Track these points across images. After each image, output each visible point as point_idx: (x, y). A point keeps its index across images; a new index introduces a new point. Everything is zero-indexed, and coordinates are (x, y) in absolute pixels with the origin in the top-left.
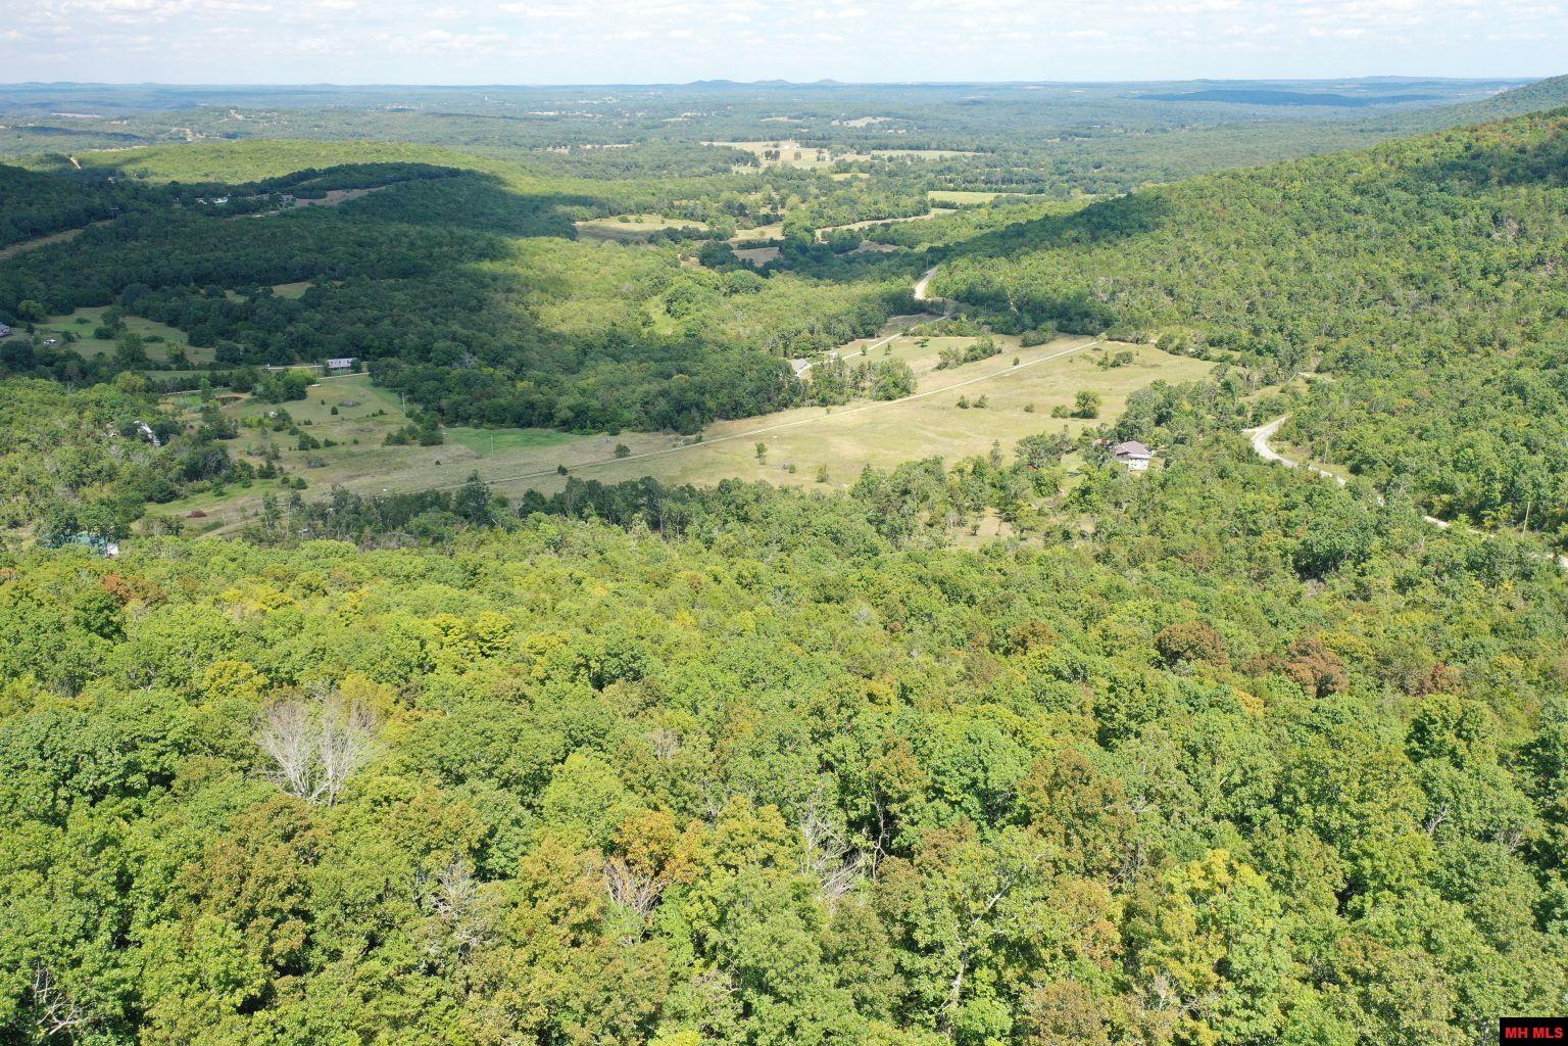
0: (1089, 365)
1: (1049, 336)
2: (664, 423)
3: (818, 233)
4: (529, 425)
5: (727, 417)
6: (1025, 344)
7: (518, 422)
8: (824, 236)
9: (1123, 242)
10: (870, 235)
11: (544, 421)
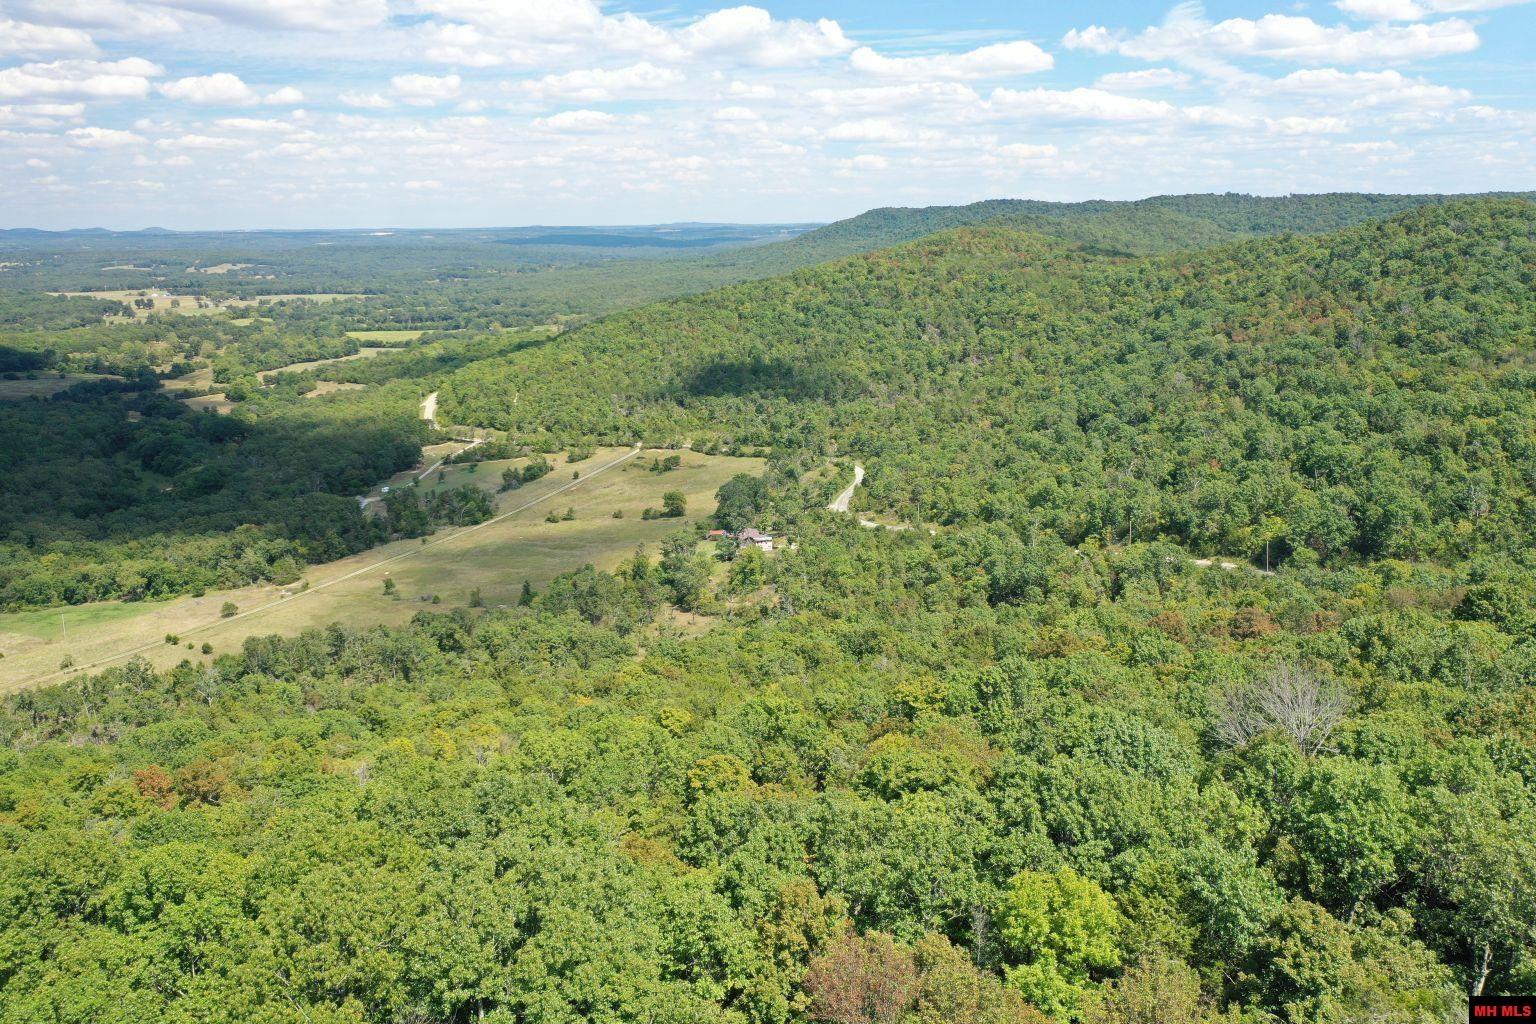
0: (642, 472)
1: (591, 450)
2: (254, 576)
3: (260, 377)
4: (85, 600)
5: (320, 562)
6: (572, 460)
7: (70, 597)
8: (268, 380)
9: (620, 362)
10: (319, 375)
11: (105, 592)
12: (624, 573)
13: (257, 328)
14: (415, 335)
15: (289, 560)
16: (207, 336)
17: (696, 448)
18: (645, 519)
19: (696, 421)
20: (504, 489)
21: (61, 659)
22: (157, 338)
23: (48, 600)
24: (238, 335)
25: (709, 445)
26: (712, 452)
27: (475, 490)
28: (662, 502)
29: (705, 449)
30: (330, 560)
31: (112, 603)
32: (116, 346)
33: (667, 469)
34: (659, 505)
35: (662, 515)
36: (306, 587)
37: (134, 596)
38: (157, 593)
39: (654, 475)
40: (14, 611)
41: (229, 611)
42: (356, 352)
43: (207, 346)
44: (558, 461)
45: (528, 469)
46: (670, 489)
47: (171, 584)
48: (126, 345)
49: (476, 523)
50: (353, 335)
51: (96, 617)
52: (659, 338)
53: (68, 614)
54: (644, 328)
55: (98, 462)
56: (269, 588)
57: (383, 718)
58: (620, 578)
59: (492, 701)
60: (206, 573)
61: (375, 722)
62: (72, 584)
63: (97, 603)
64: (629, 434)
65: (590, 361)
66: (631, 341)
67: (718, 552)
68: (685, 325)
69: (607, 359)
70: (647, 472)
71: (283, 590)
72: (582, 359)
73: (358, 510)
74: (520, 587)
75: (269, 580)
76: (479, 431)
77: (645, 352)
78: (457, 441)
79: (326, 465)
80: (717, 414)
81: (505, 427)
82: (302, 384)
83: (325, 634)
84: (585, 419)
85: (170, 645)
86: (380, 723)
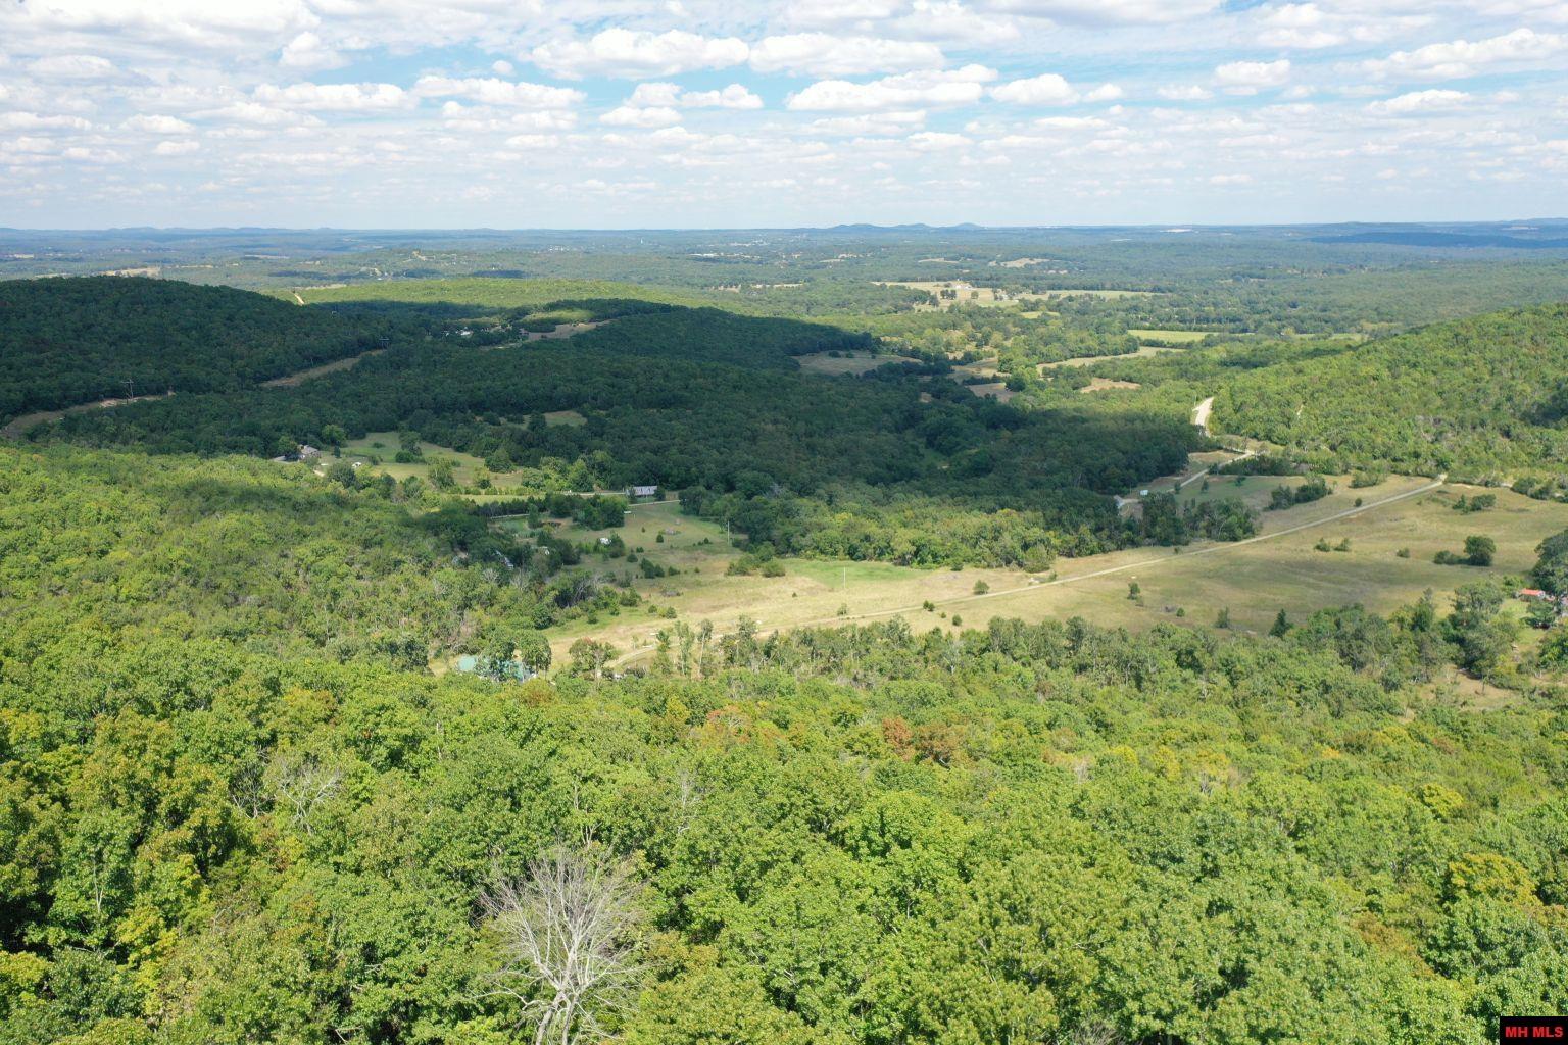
0: (1442, 509)
1: (1381, 476)
2: (1008, 560)
3: (1040, 369)
4: (864, 558)
5: (1070, 555)
6: (1356, 485)
7: (853, 554)
8: (1047, 373)
9: (1432, 380)
10: (1097, 372)
11: (880, 554)
12: (1401, 621)
13: (1043, 322)
14: (1198, 337)
15: (1042, 549)
16: (998, 327)
17: (1520, 488)
18: (1437, 562)
19: (1524, 457)
20: (1272, 508)
21: (838, 607)
22: (955, 326)
23: (835, 553)
24: (1026, 327)
25: (1538, 487)
26: (1542, 494)
27: (1239, 505)
28: (1463, 546)
29: (1531, 490)
30: (1080, 555)
31: (886, 564)
32: (920, 333)
33: (1476, 508)
34: (1458, 548)
35: (1461, 562)
36: (1053, 578)
37: (903, 561)
38: (922, 562)
39: (1457, 516)
40: (809, 558)
41: (981, 589)
42: (1136, 350)
43: (997, 336)
44: (1339, 485)
45: (1303, 489)
46: (1475, 531)
47: (935, 556)
48: (928, 332)
49: (1235, 539)
50: (1134, 333)
51: (871, 574)
52: (1489, 355)
53: (849, 568)
54: (1471, 342)
55: (891, 436)
56: (1020, 573)
57: (1109, 721)
58: (1394, 626)
59: (1225, 730)
60: (965, 550)
61: (1100, 723)
62: (856, 542)
63: (873, 564)
64: (1432, 463)
65: (1395, 377)
66: (1452, 356)
67: (1530, 616)
68: (1527, 342)
69: (1417, 375)
70: (1449, 509)
71: (1032, 578)
72: (1385, 373)
73: (1114, 509)
74: (1274, 616)
75: (1020, 565)
76: (1253, 443)
77: (1469, 370)
78: (1227, 450)
79: (1089, 461)
80: (1554, 451)
81: (1284, 441)
82: (1078, 378)
83: (1065, 627)
84: (1379, 440)
85: (926, 611)
86: (1106, 726)
